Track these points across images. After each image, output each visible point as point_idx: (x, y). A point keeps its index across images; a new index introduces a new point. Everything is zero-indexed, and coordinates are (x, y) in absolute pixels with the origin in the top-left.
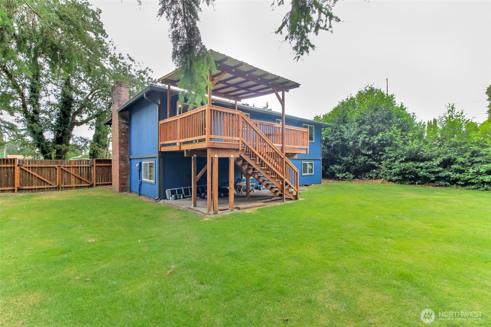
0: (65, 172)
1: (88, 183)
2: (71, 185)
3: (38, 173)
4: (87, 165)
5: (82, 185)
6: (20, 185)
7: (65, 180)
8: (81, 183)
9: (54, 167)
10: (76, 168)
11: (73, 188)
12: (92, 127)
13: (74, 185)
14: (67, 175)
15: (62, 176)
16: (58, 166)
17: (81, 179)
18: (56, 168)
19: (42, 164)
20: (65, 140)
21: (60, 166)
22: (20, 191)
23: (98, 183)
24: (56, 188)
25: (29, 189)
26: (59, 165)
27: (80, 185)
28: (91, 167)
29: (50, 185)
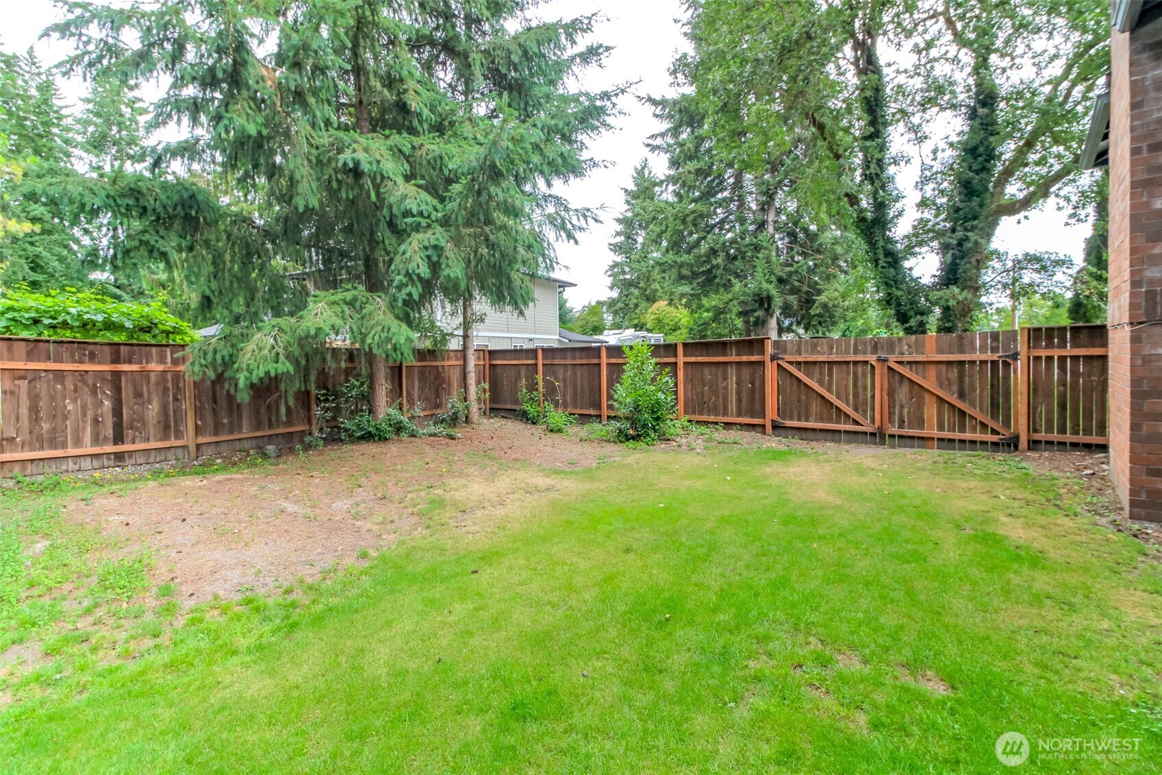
0: (901, 382)
1: (994, 432)
2: (925, 433)
3: (821, 384)
4: (989, 356)
5: (968, 436)
6: (778, 415)
7: (901, 412)
8: (962, 430)
9: (866, 362)
10: (944, 368)
11: (930, 443)
12: (1082, 213)
13: (936, 433)
14: (911, 390)
15: (891, 393)
16: (879, 360)
17: (962, 413)
18: (873, 367)
19: (831, 353)
20: (965, 272)
21: (885, 360)
22: (777, 432)
23: (1042, 436)
24: (873, 434)
25: (799, 429)
26: (883, 356)
27: (957, 435)
28: (1006, 364)
29: (856, 423)
